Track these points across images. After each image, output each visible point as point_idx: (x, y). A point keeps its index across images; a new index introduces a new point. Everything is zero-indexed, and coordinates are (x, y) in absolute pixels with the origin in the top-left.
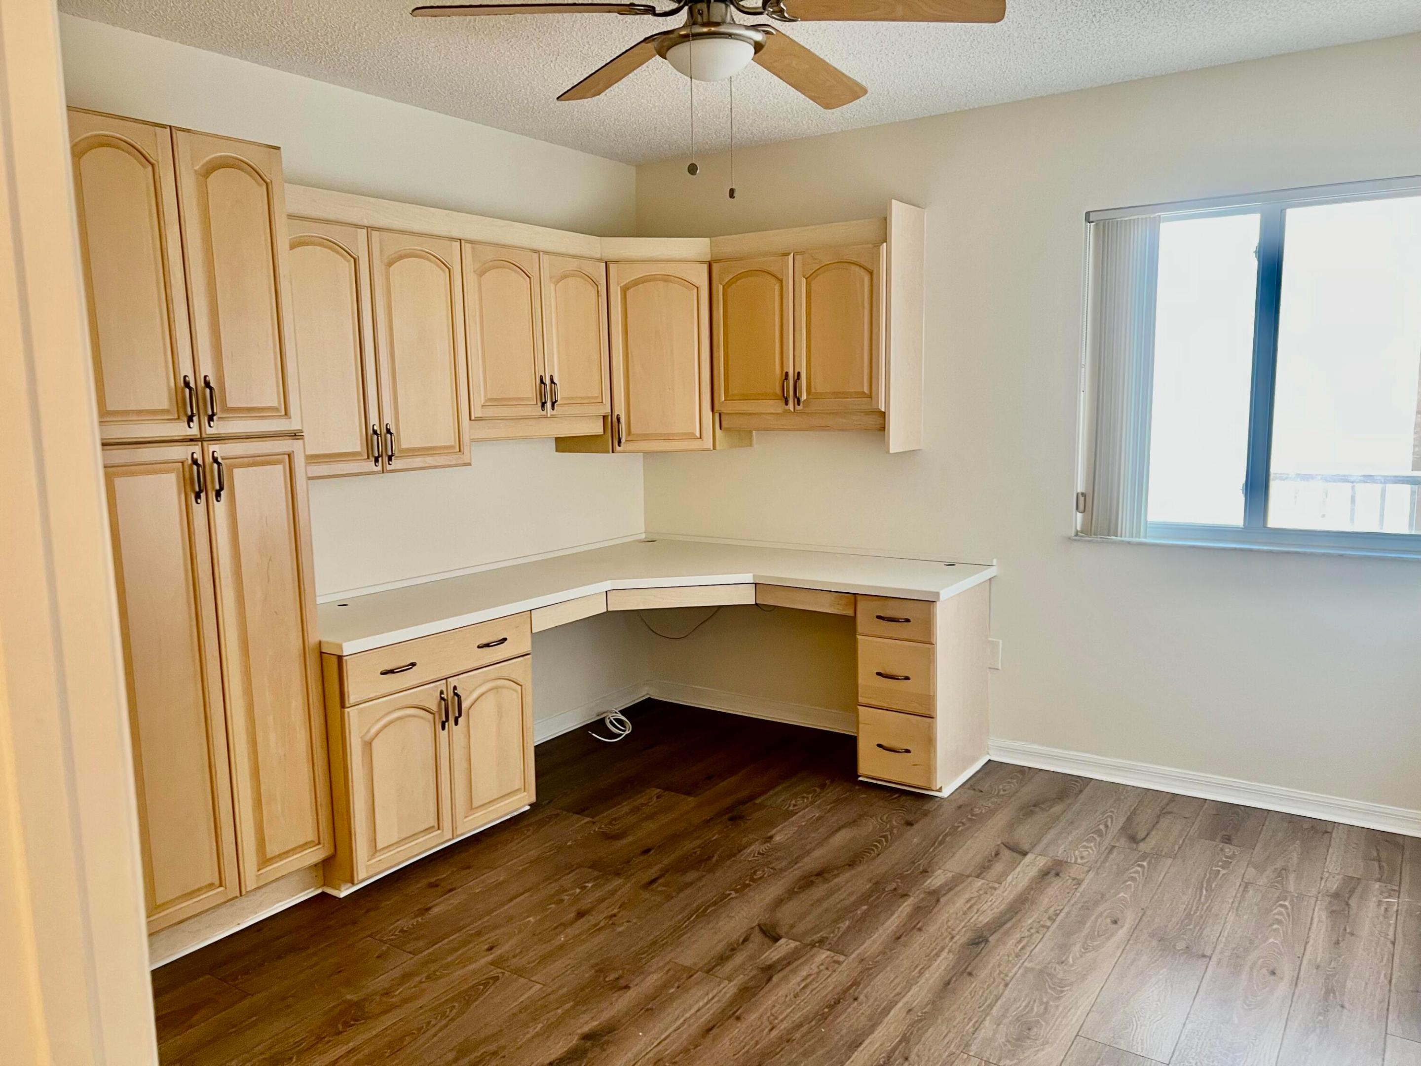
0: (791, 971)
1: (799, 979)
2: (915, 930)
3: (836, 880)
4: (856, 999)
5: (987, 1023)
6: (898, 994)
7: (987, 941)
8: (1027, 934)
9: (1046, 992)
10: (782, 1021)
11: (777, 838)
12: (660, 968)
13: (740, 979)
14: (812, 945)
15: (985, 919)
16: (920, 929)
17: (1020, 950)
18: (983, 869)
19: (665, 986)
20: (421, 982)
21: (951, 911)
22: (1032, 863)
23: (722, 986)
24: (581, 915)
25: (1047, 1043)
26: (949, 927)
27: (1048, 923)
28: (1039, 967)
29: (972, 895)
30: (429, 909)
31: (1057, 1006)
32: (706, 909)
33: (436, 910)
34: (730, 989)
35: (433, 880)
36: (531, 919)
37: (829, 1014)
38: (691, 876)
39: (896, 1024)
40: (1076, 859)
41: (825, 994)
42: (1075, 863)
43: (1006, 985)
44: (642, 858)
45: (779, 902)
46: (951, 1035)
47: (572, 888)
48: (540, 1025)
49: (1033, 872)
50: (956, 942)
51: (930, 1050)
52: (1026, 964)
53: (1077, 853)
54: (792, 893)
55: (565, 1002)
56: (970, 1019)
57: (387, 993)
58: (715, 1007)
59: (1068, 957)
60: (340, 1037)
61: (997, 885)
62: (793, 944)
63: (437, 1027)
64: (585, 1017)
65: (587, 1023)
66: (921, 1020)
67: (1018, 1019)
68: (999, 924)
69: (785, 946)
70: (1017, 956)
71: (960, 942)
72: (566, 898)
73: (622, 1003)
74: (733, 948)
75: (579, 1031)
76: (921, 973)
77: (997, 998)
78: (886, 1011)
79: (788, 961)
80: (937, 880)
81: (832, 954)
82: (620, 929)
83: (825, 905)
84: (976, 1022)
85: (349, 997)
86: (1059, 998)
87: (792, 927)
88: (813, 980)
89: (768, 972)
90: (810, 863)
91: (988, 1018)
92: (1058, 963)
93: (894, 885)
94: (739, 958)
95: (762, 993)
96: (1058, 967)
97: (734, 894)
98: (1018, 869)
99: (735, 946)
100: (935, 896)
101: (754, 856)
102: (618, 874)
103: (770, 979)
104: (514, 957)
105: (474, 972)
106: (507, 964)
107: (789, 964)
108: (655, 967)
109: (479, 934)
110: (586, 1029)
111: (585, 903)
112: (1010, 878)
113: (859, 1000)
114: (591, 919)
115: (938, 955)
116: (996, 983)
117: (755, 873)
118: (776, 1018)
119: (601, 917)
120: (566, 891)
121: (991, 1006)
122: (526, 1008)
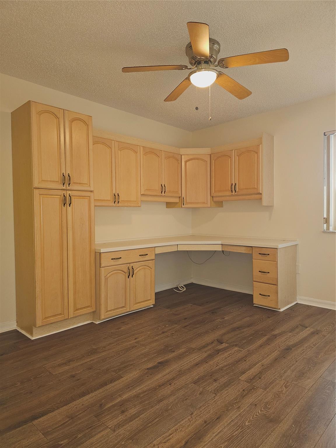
0: (225, 352)
1: (227, 354)
2: (267, 344)
3: (243, 330)
4: (245, 361)
5: (289, 371)
6: (259, 361)
7: (291, 349)
8: (305, 348)
9: (310, 364)
10: (221, 364)
11: (226, 318)
12: (185, 348)
13: (209, 352)
14: (233, 346)
15: (291, 343)
16: (269, 344)
17: (302, 353)
18: (292, 330)
19: (185, 352)
20: (114, 345)
21: (280, 340)
22: (309, 330)
23: (203, 354)
24: (163, 333)
25: (309, 378)
26: (278, 345)
27: (313, 346)
28: (308, 358)
29: (288, 337)
30: (121, 328)
31: (314, 369)
32: (201, 334)
33: (122, 328)
34: (205, 355)
35: (123, 321)
36: (149, 333)
37: (236, 364)
38: (198, 326)
39: (257, 369)
40: (324, 330)
41: (235, 358)
42: (324, 331)
43: (297, 361)
44: (184, 320)
45: (224, 334)
46: (276, 373)
47: (162, 326)
48: (146, 359)
49: (309, 332)
50: (280, 349)
51: (268, 377)
52: (304, 356)
53: (325, 328)
54: (228, 332)
55: (155, 354)
56: (283, 370)
57: (104, 347)
58: (200, 359)
59: (319, 356)
60: (89, 357)
61: (296, 335)
62: (227, 345)
63: (116, 357)
64: (160, 358)
65: (160, 360)
66: (266, 368)
67: (299, 371)
68: (296, 345)
69: (224, 345)
70: (301, 354)
71: (282, 349)
72: (160, 328)
73: (171, 355)
74: (208, 345)
75: (158, 362)
76: (268, 356)
77: (293, 365)
78: (255, 365)
79: (225, 349)
80: (276, 332)
81: (239, 348)
82: (174, 337)
83: (239, 336)
84: (285, 370)
85: (94, 347)
86: (315, 367)
87: (227, 340)
88: (232, 355)
89: (218, 352)
90: (235, 325)
91: (289, 370)
92: (315, 357)
93: (262, 332)
94: (209, 347)
95: (215, 357)
96: (315, 358)
97: (210, 331)
98: (304, 331)
99: (209, 344)
100: (275, 336)
101: (218, 322)
102: (176, 324)
103: (218, 353)
104: (142, 341)
105: (130, 344)
106: (140, 343)
107: (225, 350)
108: (183, 347)
109: (133, 335)
110: (160, 361)
111: (165, 330)
112: (301, 333)
113: (246, 361)
114: (166, 334)
115: (274, 351)
116: (293, 361)
117: (217, 326)
118: (219, 363)
119: (169, 334)
120: (160, 326)
121: (291, 367)
122: (143, 354)
